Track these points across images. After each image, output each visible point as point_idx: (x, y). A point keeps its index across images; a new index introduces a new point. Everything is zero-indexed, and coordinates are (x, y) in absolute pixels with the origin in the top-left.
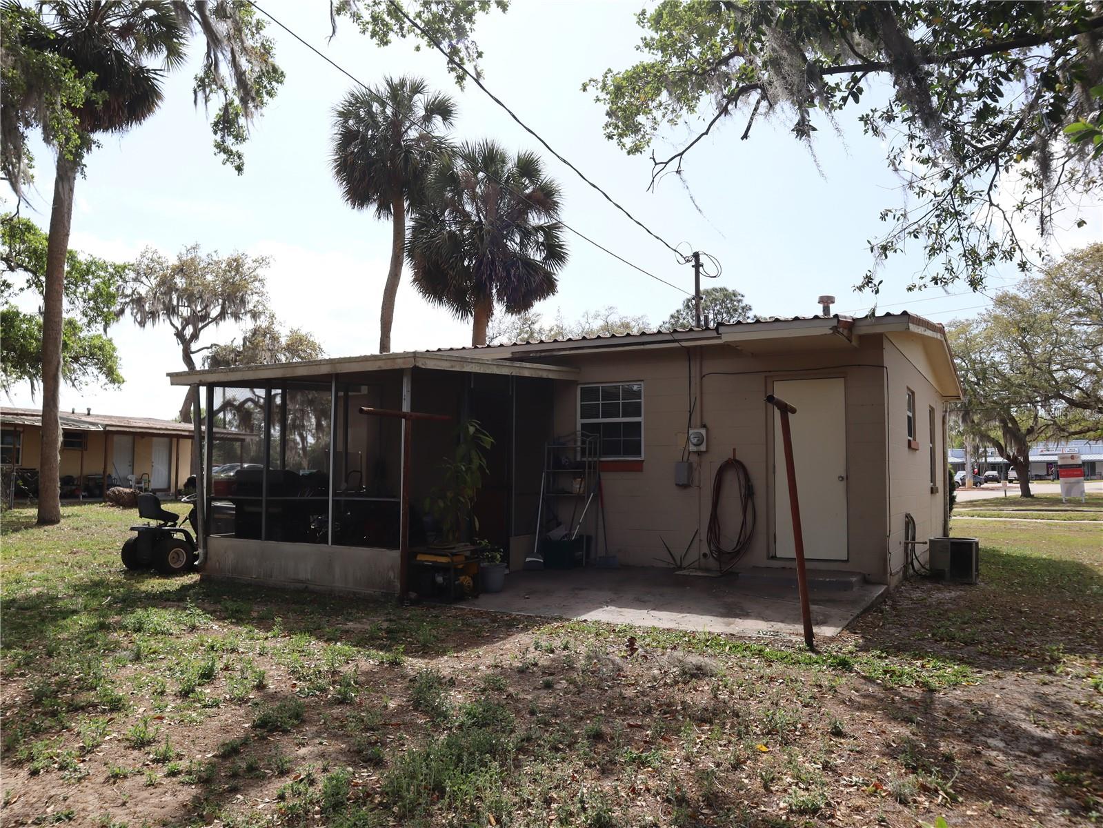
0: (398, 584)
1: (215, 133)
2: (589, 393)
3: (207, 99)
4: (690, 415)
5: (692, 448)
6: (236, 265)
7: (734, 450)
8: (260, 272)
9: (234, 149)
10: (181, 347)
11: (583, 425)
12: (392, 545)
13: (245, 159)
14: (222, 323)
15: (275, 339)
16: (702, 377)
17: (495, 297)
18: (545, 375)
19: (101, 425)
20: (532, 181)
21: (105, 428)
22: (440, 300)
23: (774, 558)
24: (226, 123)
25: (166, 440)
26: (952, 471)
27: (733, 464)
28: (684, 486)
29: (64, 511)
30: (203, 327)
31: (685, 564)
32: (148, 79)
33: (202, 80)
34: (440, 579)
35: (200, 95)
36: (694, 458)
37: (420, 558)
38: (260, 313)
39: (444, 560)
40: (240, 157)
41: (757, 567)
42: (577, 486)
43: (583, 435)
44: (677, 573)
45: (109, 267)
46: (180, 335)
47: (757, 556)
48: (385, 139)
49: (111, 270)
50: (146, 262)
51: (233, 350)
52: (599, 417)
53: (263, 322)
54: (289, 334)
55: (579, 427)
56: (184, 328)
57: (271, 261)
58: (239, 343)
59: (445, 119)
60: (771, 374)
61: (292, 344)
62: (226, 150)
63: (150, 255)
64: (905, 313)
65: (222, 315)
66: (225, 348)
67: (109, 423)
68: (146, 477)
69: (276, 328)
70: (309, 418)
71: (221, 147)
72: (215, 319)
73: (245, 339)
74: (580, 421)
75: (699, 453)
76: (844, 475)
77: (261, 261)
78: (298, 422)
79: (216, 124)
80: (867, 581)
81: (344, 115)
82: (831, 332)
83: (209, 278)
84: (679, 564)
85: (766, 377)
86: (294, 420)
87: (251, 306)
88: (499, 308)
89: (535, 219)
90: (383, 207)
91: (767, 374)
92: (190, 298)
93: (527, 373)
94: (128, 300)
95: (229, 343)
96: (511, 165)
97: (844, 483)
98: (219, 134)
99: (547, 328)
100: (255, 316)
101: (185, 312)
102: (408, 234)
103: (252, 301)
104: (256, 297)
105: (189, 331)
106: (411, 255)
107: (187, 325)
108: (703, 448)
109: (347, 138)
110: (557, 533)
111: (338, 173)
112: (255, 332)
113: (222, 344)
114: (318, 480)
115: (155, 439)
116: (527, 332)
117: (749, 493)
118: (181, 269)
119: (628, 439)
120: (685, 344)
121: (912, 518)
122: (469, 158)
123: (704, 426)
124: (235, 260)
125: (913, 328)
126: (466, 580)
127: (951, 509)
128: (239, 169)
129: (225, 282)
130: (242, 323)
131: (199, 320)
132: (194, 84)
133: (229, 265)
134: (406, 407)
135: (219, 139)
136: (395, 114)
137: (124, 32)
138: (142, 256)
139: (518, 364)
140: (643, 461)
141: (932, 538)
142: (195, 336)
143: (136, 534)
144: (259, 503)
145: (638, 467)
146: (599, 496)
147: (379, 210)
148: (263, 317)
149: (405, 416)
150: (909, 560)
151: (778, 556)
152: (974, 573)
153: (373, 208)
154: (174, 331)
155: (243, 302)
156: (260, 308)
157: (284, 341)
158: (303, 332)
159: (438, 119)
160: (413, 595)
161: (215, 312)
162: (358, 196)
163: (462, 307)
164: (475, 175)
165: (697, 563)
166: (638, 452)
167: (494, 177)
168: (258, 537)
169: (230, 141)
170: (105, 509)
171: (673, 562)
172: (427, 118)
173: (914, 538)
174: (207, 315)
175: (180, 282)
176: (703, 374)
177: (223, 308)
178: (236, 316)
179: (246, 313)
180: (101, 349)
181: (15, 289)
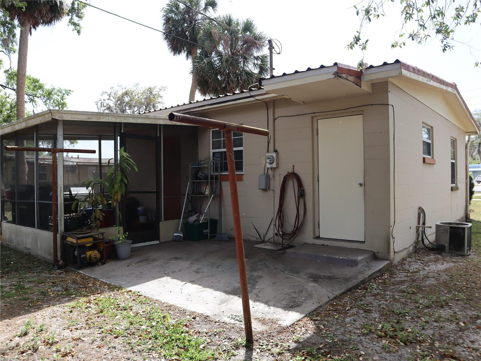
4: (268, 144)
5: (268, 166)
7: (293, 166)
8: (161, 93)
11: (213, 153)
16: (274, 120)
19: (75, 162)
21: (77, 164)
23: (318, 237)
26: (472, 176)
27: (293, 176)
28: (265, 190)
31: (266, 239)
34: (76, 253)
36: (270, 172)
37: (68, 239)
41: (307, 243)
43: (213, 159)
44: (256, 246)
45: (63, 91)
47: (307, 236)
49: (64, 92)
52: (221, 148)
55: (211, 155)
59: (213, 7)
60: (315, 115)
64: (397, 61)
67: (79, 161)
74: (212, 151)
75: (272, 169)
76: (362, 182)
77: (163, 89)
80: (375, 257)
82: (334, 76)
84: (263, 239)
85: (312, 117)
91: (313, 115)
94: (105, 108)
97: (363, 188)
108: (274, 165)
109: (168, 21)
117: (302, 194)
118: (126, 93)
119: (236, 161)
120: (257, 98)
121: (423, 209)
123: (276, 151)
125: (405, 72)
126: (93, 254)
127: (471, 199)
128: (79, 32)
140: (243, 174)
141: (438, 223)
145: (241, 178)
150: (420, 239)
151: (321, 237)
152: (466, 248)
159: (210, 8)
164: (223, 32)
165: (272, 239)
166: (241, 169)
171: (259, 238)
172: (205, 9)
173: (424, 224)
175: (126, 99)
176: (275, 117)
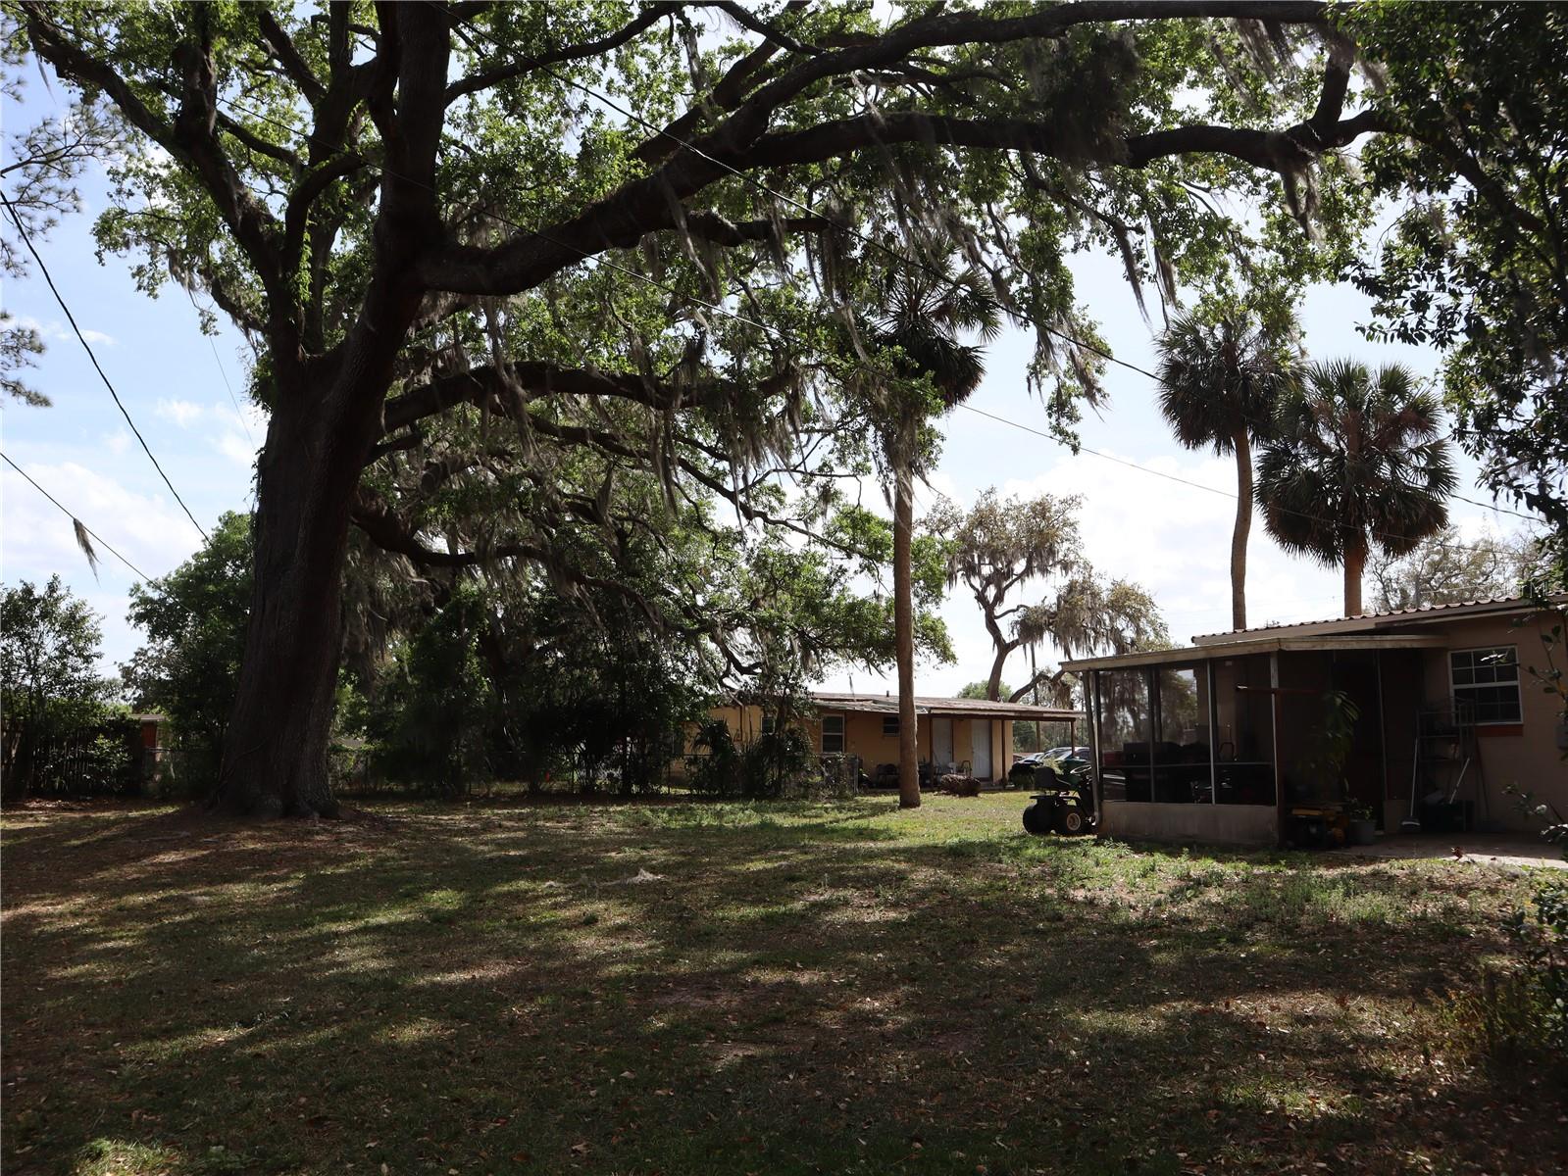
0: (1276, 835)
1: (1050, 416)
2: (1460, 659)
3: (1039, 386)
6: (1041, 510)
8: (1070, 515)
9: (1069, 429)
10: (983, 611)
11: (1456, 691)
12: (1269, 802)
13: (1080, 439)
14: (1028, 581)
15: (1095, 595)
17: (1371, 536)
18: (1408, 645)
19: (925, 707)
20: (1402, 398)
21: (930, 712)
22: (1302, 548)
24: (1060, 405)
25: (985, 722)
29: (923, 797)
30: (1008, 587)
32: (971, 358)
33: (1034, 368)
34: (1313, 830)
35: (1034, 382)
37: (1294, 812)
38: (1073, 563)
39: (1316, 813)
40: (1075, 438)
42: (1453, 751)
43: (1457, 701)
46: (981, 598)
48: (1218, 369)
50: (939, 516)
51: (1046, 612)
52: (1473, 682)
53: (1076, 575)
54: (1111, 587)
55: (1452, 693)
56: (985, 589)
57: (1083, 500)
58: (1052, 600)
61: (1117, 601)
62: (1062, 432)
63: (941, 508)
65: (1028, 571)
66: (1036, 610)
67: (932, 706)
68: (966, 765)
69: (1098, 582)
70: (1141, 689)
71: (1058, 430)
72: (1020, 577)
73: (1059, 597)
74: (1453, 687)
77: (1071, 502)
78: (1127, 696)
79: (1050, 407)
81: (1169, 345)
83: (1010, 526)
86: (1122, 693)
87: (1060, 556)
88: (1376, 550)
89: (1411, 440)
90: (1223, 442)
92: (994, 555)
93: (1388, 646)
95: (1039, 604)
96: (1374, 380)
98: (1054, 416)
99: (1469, 544)
100: (1066, 566)
101: (987, 570)
102: (1256, 477)
103: (1062, 549)
104: (1066, 545)
105: (991, 593)
106: (1262, 500)
107: (988, 585)
109: (1173, 373)
110: (1434, 798)
111: (1167, 410)
112: (1071, 587)
113: (1031, 605)
114: (1199, 750)
115: (974, 722)
116: (1438, 552)
118: (982, 519)
119: (1506, 703)
122: (1321, 381)
124: (1040, 504)
126: (1338, 832)
128: (1075, 449)
129: (1030, 531)
130: (1051, 577)
131: (1001, 579)
132: (1026, 372)
133: (1033, 510)
134: (1274, 684)
135: (1054, 423)
136: (1227, 338)
137: (939, 314)
138: (934, 510)
139: (1378, 637)
140: (1522, 725)
142: (999, 598)
143: (1035, 802)
144: (1148, 771)
145: (1518, 731)
146: (1478, 762)
147: (1218, 445)
148: (1075, 567)
149: (1274, 691)
153: (1210, 445)
154: (973, 593)
155: (1052, 552)
156: (1072, 557)
157: (1105, 596)
158: (1128, 584)
160: (1290, 843)
161: (1019, 566)
162: (1192, 433)
163: (1329, 555)
164: (1331, 400)
166: (1517, 717)
167: (1354, 404)
168: (1149, 800)
169: (1064, 421)
170: (942, 798)
174: (1010, 572)
175: (979, 535)
177: (1029, 562)
178: (1044, 571)
179: (1054, 565)
180: (933, 629)
181: (850, 573)
